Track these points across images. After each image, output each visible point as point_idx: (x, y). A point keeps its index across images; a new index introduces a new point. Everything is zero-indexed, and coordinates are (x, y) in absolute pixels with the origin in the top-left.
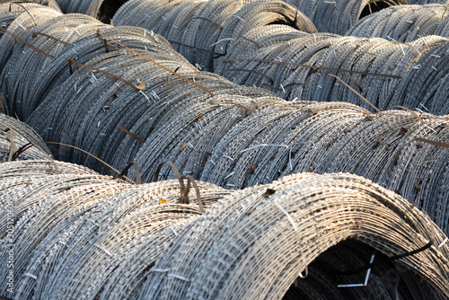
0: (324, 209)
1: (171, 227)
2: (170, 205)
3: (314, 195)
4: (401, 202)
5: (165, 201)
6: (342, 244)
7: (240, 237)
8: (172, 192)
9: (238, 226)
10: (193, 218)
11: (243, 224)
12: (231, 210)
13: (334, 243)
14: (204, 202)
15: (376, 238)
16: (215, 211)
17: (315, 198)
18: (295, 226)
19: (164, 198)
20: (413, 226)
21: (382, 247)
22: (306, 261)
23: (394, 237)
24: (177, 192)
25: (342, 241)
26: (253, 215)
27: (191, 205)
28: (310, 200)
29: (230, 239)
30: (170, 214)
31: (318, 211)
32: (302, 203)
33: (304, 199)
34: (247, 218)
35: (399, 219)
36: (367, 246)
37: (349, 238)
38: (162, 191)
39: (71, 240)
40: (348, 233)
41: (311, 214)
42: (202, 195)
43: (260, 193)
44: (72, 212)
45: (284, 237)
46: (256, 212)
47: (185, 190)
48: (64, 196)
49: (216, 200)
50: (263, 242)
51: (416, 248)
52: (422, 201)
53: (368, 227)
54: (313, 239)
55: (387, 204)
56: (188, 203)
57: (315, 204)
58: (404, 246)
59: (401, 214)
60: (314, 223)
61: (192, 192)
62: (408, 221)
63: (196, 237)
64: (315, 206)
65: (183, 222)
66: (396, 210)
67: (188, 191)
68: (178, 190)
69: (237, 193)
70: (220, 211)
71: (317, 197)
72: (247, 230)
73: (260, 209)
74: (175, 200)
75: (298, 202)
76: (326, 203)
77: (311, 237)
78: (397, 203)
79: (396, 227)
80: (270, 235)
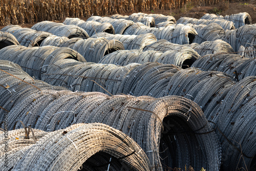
0: (89, 139)
1: (21, 150)
2: (20, 140)
3: (84, 133)
4: (122, 134)
5: (18, 138)
7: (52, 153)
8: (22, 134)
9: (51, 148)
10: (31, 145)
11: (53, 148)
12: (48, 141)
13: (94, 153)
14: (36, 138)
15: (112, 150)
16: (40, 142)
17: (85, 135)
18: (76, 147)
19: (18, 137)
20: (127, 144)
21: (114, 154)
22: (82, 162)
23: (119, 149)
24: (24, 134)
25: (97, 153)
26: (57, 143)
27: (30, 140)
28: (82, 135)
29: (47, 154)
30: (20, 144)
31: (86, 140)
32: (79, 137)
33: (80, 135)
34: (55, 144)
35: (121, 142)
36: (108, 154)
37: (100, 151)
38: (16, 134)
40: (100, 149)
41: (83, 141)
42: (35, 135)
43: (61, 133)
45: (72, 152)
46: (59, 142)
47: (27, 133)
49: (41, 137)
50: (62, 155)
51: (128, 154)
52: (131, 133)
53: (108, 146)
54: (84, 152)
55: (116, 135)
56: (29, 139)
57: (85, 137)
58: (124, 153)
59: (122, 140)
60: (85, 145)
61: (31, 134)
62: (125, 142)
63: (32, 154)
64: (85, 138)
65: (27, 147)
66: (120, 138)
67: (29, 133)
68: (24, 133)
69: (50, 134)
70: (43, 142)
71: (86, 134)
72: (55, 150)
73: (60, 140)
74: (23, 138)
75: (77, 136)
76: (89, 136)
77: (83, 151)
78: (120, 135)
79: (120, 145)
80: (65, 151)
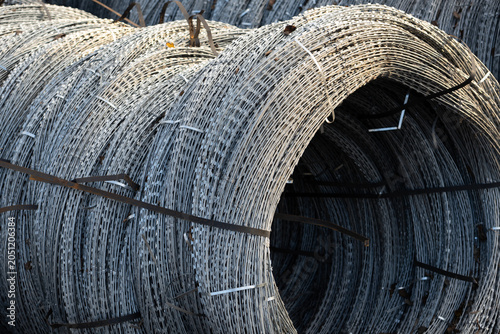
0: (352, 45)
1: (181, 74)
2: (178, 49)
3: (340, 30)
4: (438, 34)
5: (172, 45)
6: (371, 84)
7: (257, 80)
8: (181, 34)
9: (255, 69)
10: (204, 62)
11: (261, 67)
12: (246, 51)
13: (364, 83)
14: (215, 44)
15: (410, 75)
16: (229, 54)
17: (341, 34)
18: (319, 66)
19: (172, 41)
20: (452, 61)
21: (417, 86)
22: (332, 104)
23: (430, 73)
24: (186, 35)
25: (372, 81)
26: (272, 55)
27: (202, 48)
28: (335, 35)
29: (247, 84)
30: (179, 59)
31: (345, 48)
32: (326, 39)
33: (328, 35)
34: (265, 59)
35: (435, 53)
36: (400, 84)
37: (379, 77)
38: (170, 33)
39: (70, 94)
40: (379, 71)
41: (336, 52)
42: (214, 36)
43: (279, 31)
44: (69, 61)
45: (307, 78)
46: (275, 52)
47: (195, 32)
48: (59, 44)
49: (230, 41)
51: (454, 84)
52: (462, 32)
53: (401, 63)
54: (340, 80)
55: (421, 36)
56: (199, 46)
57: (341, 41)
58: (442, 83)
59: (438, 48)
60: (340, 61)
61: (203, 33)
62: (446, 55)
63: (208, 82)
64: (341, 43)
65: (193, 67)
66: (432, 43)
67: (198, 32)
68: (187, 32)
69: (252, 32)
70: (235, 53)
71: (343, 32)
72: (265, 72)
73: (279, 48)
74: (184, 43)
75: (321, 39)
76: (353, 39)
77: (337, 77)
78: (433, 35)
79: (432, 63)
80: (292, 77)
